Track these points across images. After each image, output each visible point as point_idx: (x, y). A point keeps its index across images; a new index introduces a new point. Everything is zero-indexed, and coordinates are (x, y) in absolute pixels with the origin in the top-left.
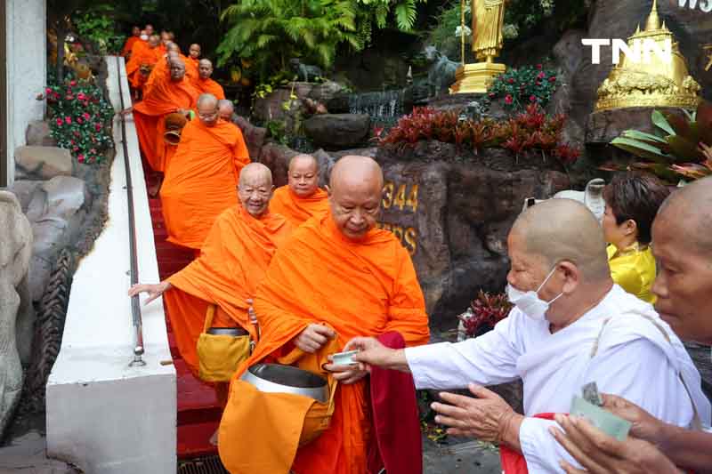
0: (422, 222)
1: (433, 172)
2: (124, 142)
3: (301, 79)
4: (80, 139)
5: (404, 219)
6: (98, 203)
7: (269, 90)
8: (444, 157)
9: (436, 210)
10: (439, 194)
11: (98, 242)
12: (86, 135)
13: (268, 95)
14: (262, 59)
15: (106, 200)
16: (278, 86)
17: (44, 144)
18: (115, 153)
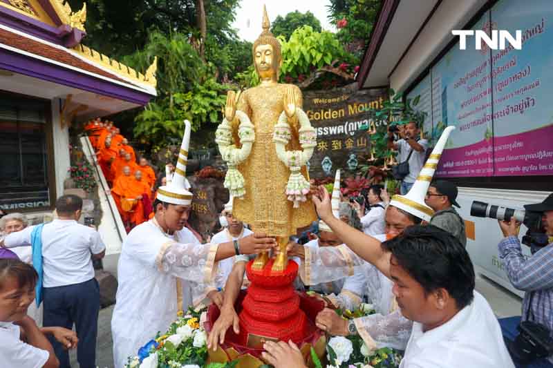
0: (208, 203)
1: (210, 188)
2: (100, 181)
3: (172, 144)
4: (86, 184)
5: (204, 202)
6: (98, 207)
7: (158, 148)
8: (214, 183)
9: (212, 200)
10: (212, 194)
11: (102, 220)
12: (88, 182)
13: (158, 151)
14: (155, 137)
15: (100, 206)
16: (162, 147)
17: (73, 188)
18: (97, 187)
